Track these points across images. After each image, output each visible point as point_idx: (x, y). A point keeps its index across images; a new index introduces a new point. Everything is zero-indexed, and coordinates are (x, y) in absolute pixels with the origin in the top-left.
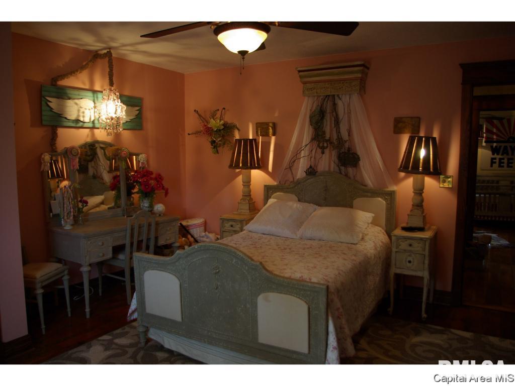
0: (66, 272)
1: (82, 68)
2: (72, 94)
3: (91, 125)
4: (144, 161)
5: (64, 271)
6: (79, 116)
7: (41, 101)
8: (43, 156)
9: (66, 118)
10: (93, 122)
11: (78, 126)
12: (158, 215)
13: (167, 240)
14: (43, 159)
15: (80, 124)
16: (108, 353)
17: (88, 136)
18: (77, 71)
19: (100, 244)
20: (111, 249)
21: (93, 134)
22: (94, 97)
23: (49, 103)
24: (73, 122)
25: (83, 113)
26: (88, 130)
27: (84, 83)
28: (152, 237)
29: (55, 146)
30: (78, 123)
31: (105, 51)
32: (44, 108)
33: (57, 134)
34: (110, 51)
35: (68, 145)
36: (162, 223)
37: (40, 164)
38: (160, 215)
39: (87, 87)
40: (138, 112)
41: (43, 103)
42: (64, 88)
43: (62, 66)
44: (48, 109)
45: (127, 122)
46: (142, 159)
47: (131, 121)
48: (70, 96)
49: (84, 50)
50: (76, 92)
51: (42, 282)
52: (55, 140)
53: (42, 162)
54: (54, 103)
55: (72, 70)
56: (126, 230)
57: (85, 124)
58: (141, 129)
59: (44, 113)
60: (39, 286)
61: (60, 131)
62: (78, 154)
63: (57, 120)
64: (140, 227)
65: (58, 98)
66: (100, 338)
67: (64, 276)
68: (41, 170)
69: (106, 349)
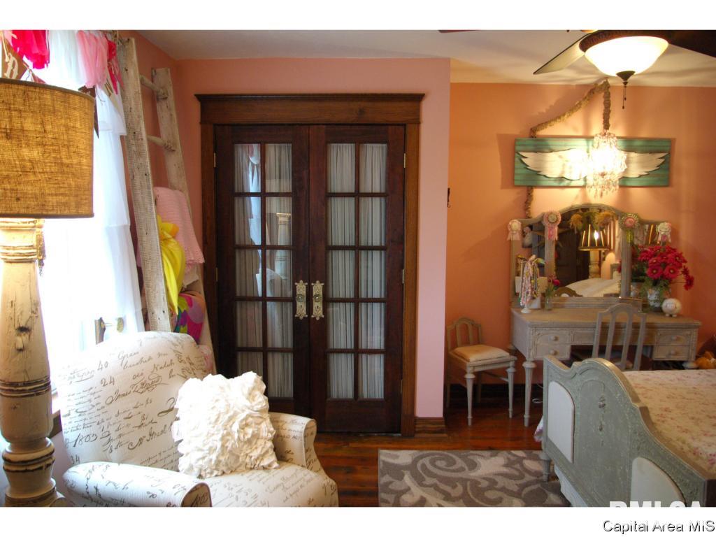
0: (511, 364)
1: (572, 109)
2: (556, 145)
3: (581, 183)
4: (667, 234)
5: (509, 362)
6: (563, 172)
7: (514, 157)
8: (510, 223)
9: (545, 176)
10: (585, 179)
11: (562, 185)
12: (667, 315)
13: (670, 354)
14: (511, 226)
15: (566, 183)
16: (505, 470)
17: (577, 197)
18: (564, 115)
19: (553, 338)
20: (569, 347)
21: (585, 196)
22: (588, 145)
23: (523, 160)
24: (555, 180)
25: (571, 168)
26: (577, 190)
27: (575, 129)
28: (640, 344)
29: (529, 211)
30: (561, 182)
31: (602, 82)
32: (518, 165)
33: (532, 196)
34: (607, 81)
35: (546, 210)
36: (662, 328)
37: (508, 232)
38: (671, 316)
39: (580, 134)
40: (662, 160)
41: (517, 159)
42: (544, 139)
43: (544, 111)
44: (522, 166)
45: (641, 176)
46: (663, 230)
47: (649, 174)
48: (553, 147)
49: (577, 86)
50: (563, 142)
51: (474, 367)
52: (530, 204)
53: (509, 229)
54: (530, 159)
55: (557, 115)
56: (595, 327)
57: (573, 182)
58: (668, 185)
59: (516, 172)
60: (469, 370)
61: (537, 193)
62: (557, 220)
63: (533, 180)
64: (618, 327)
65: (535, 152)
66: (513, 452)
67: (509, 367)
68: (508, 239)
69: (506, 466)
